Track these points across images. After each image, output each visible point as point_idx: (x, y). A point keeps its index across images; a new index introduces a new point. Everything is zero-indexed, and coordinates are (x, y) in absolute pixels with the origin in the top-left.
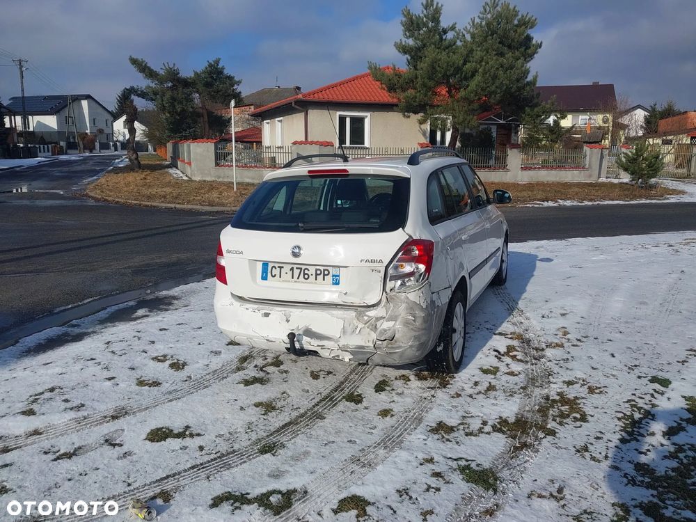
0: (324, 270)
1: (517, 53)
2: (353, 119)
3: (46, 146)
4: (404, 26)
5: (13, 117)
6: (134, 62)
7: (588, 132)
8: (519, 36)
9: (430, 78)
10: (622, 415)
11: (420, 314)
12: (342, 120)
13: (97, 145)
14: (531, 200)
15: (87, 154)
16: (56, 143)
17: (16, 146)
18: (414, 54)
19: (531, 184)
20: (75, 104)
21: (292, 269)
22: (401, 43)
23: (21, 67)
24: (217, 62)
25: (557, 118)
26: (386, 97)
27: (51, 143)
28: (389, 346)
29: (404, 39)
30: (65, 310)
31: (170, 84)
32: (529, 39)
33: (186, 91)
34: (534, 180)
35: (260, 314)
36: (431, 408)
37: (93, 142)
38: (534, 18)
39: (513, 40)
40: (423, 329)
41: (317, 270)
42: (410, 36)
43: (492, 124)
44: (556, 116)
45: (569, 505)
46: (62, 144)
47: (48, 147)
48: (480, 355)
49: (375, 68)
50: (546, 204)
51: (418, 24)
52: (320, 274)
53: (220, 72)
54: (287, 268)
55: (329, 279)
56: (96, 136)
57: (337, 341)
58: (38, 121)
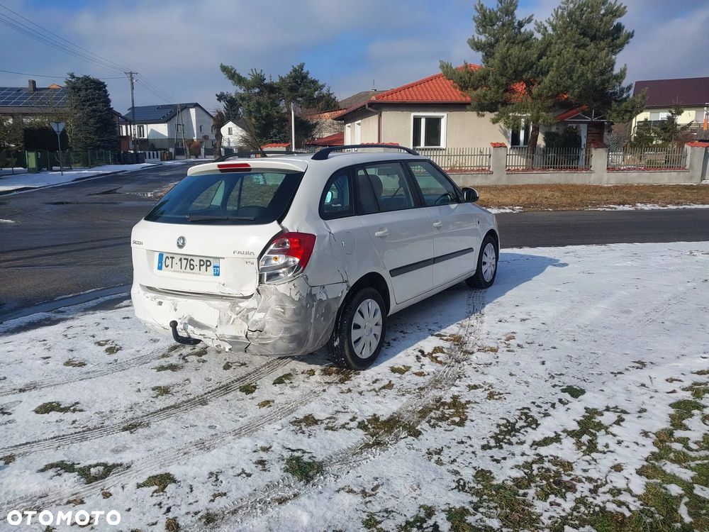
0: (207, 261)
1: (602, 44)
2: (429, 120)
3: (155, 152)
4: (476, 22)
5: (129, 126)
6: (224, 69)
7: (705, 129)
8: (605, 25)
9: (501, 75)
10: (505, 422)
11: (290, 307)
12: (417, 121)
13: (203, 151)
14: (605, 204)
15: (192, 160)
16: (166, 150)
17: (126, 153)
18: (487, 49)
19: (617, 186)
20: (184, 112)
21: (181, 260)
22: (474, 39)
23: (132, 79)
24: (301, 67)
25: (672, 114)
26: (457, 96)
27: (160, 150)
28: (260, 337)
29: (476, 36)
30: (66, 298)
31: (257, 90)
32: (619, 28)
33: (272, 96)
34: (624, 182)
35: (156, 302)
36: (310, 402)
37: (198, 148)
38: (622, 6)
39: (598, 30)
40: (293, 322)
41: (200, 260)
42: (483, 33)
43: (582, 122)
44: (670, 112)
45: (373, 503)
46: (172, 150)
47: (157, 154)
48: (402, 354)
49: (447, 66)
50: (620, 208)
51: (491, 20)
52: (203, 265)
53: (304, 77)
54: (176, 260)
55: (211, 269)
56: (201, 142)
57: (214, 331)
58: (152, 130)
